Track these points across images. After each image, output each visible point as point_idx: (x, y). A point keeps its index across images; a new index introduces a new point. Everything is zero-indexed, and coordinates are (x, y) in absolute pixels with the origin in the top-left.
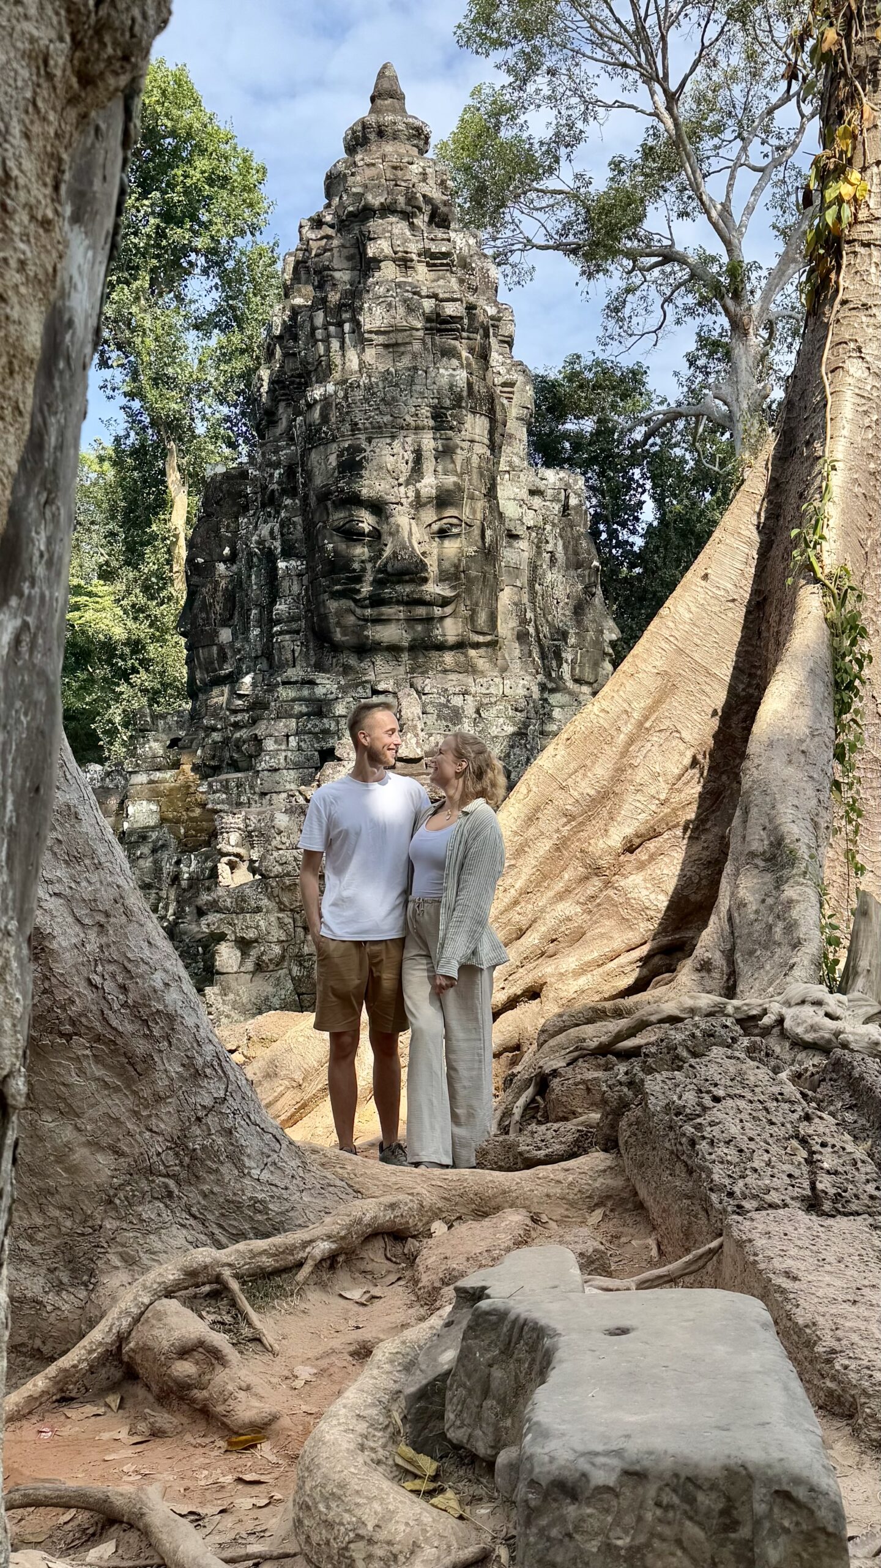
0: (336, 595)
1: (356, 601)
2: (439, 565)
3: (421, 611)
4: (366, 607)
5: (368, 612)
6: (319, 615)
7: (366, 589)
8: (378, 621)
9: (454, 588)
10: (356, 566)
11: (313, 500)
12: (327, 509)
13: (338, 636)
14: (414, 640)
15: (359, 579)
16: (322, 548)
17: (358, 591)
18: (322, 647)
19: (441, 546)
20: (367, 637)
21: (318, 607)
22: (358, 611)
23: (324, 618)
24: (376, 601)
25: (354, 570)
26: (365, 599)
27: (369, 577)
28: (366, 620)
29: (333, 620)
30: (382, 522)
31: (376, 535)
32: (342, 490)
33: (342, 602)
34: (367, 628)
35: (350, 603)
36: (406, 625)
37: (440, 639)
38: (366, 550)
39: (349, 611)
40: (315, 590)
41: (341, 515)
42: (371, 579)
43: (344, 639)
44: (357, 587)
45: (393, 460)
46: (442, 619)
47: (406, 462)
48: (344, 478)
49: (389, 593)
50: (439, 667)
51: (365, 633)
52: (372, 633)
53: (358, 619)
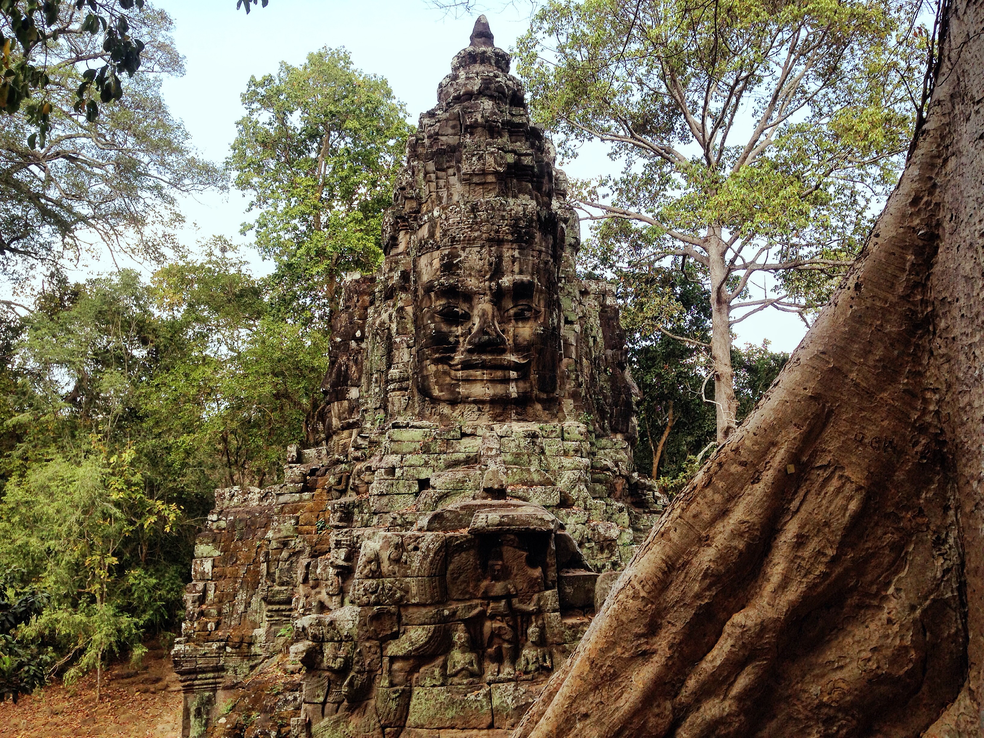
0: (436, 362)
1: (451, 366)
2: (514, 341)
3: (499, 374)
4: (458, 370)
5: (459, 374)
6: (423, 377)
8: (468, 380)
9: (524, 358)
10: (452, 339)
11: (421, 292)
12: (430, 298)
13: (436, 392)
14: (494, 395)
15: (454, 349)
16: (425, 327)
17: (452, 359)
18: (424, 401)
19: (516, 327)
20: (459, 393)
21: (421, 371)
22: (453, 373)
23: (425, 378)
24: (466, 365)
25: (450, 343)
26: (457, 365)
28: (458, 380)
29: (433, 380)
30: (471, 308)
31: (467, 317)
32: (442, 284)
33: (440, 366)
34: (459, 386)
35: (446, 367)
36: (489, 384)
37: (514, 395)
38: (459, 328)
39: (446, 373)
40: (420, 358)
41: (442, 303)
42: (462, 349)
43: (441, 394)
44: (453, 355)
45: (481, 263)
46: (516, 380)
47: (491, 264)
48: (444, 275)
49: (476, 360)
50: (514, 416)
51: (457, 390)
52: (462, 390)
53: (452, 379)
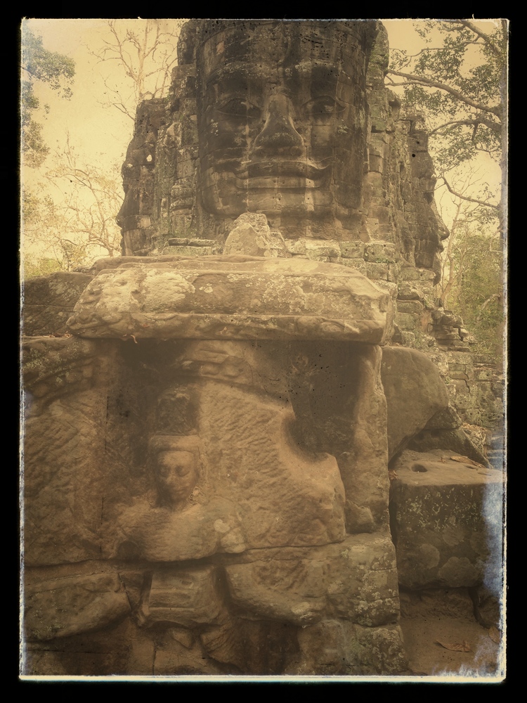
0: (219, 169)
1: (236, 173)
3: (293, 181)
4: (245, 178)
7: (245, 163)
8: (255, 190)
9: (324, 163)
10: (238, 140)
12: (213, 90)
14: (287, 207)
15: (239, 153)
17: (238, 164)
19: (314, 125)
22: (239, 181)
24: (255, 171)
25: (235, 144)
27: (248, 151)
28: (244, 190)
30: (261, 101)
31: (257, 112)
32: (227, 72)
33: (225, 175)
34: (245, 197)
35: (232, 175)
36: (281, 195)
37: (311, 208)
38: (247, 127)
41: (226, 96)
42: (250, 152)
43: (225, 207)
44: (239, 159)
45: (274, 43)
46: (313, 190)
47: (286, 45)
48: (229, 62)
49: (266, 164)
50: (309, 233)
51: (244, 201)
53: (238, 189)
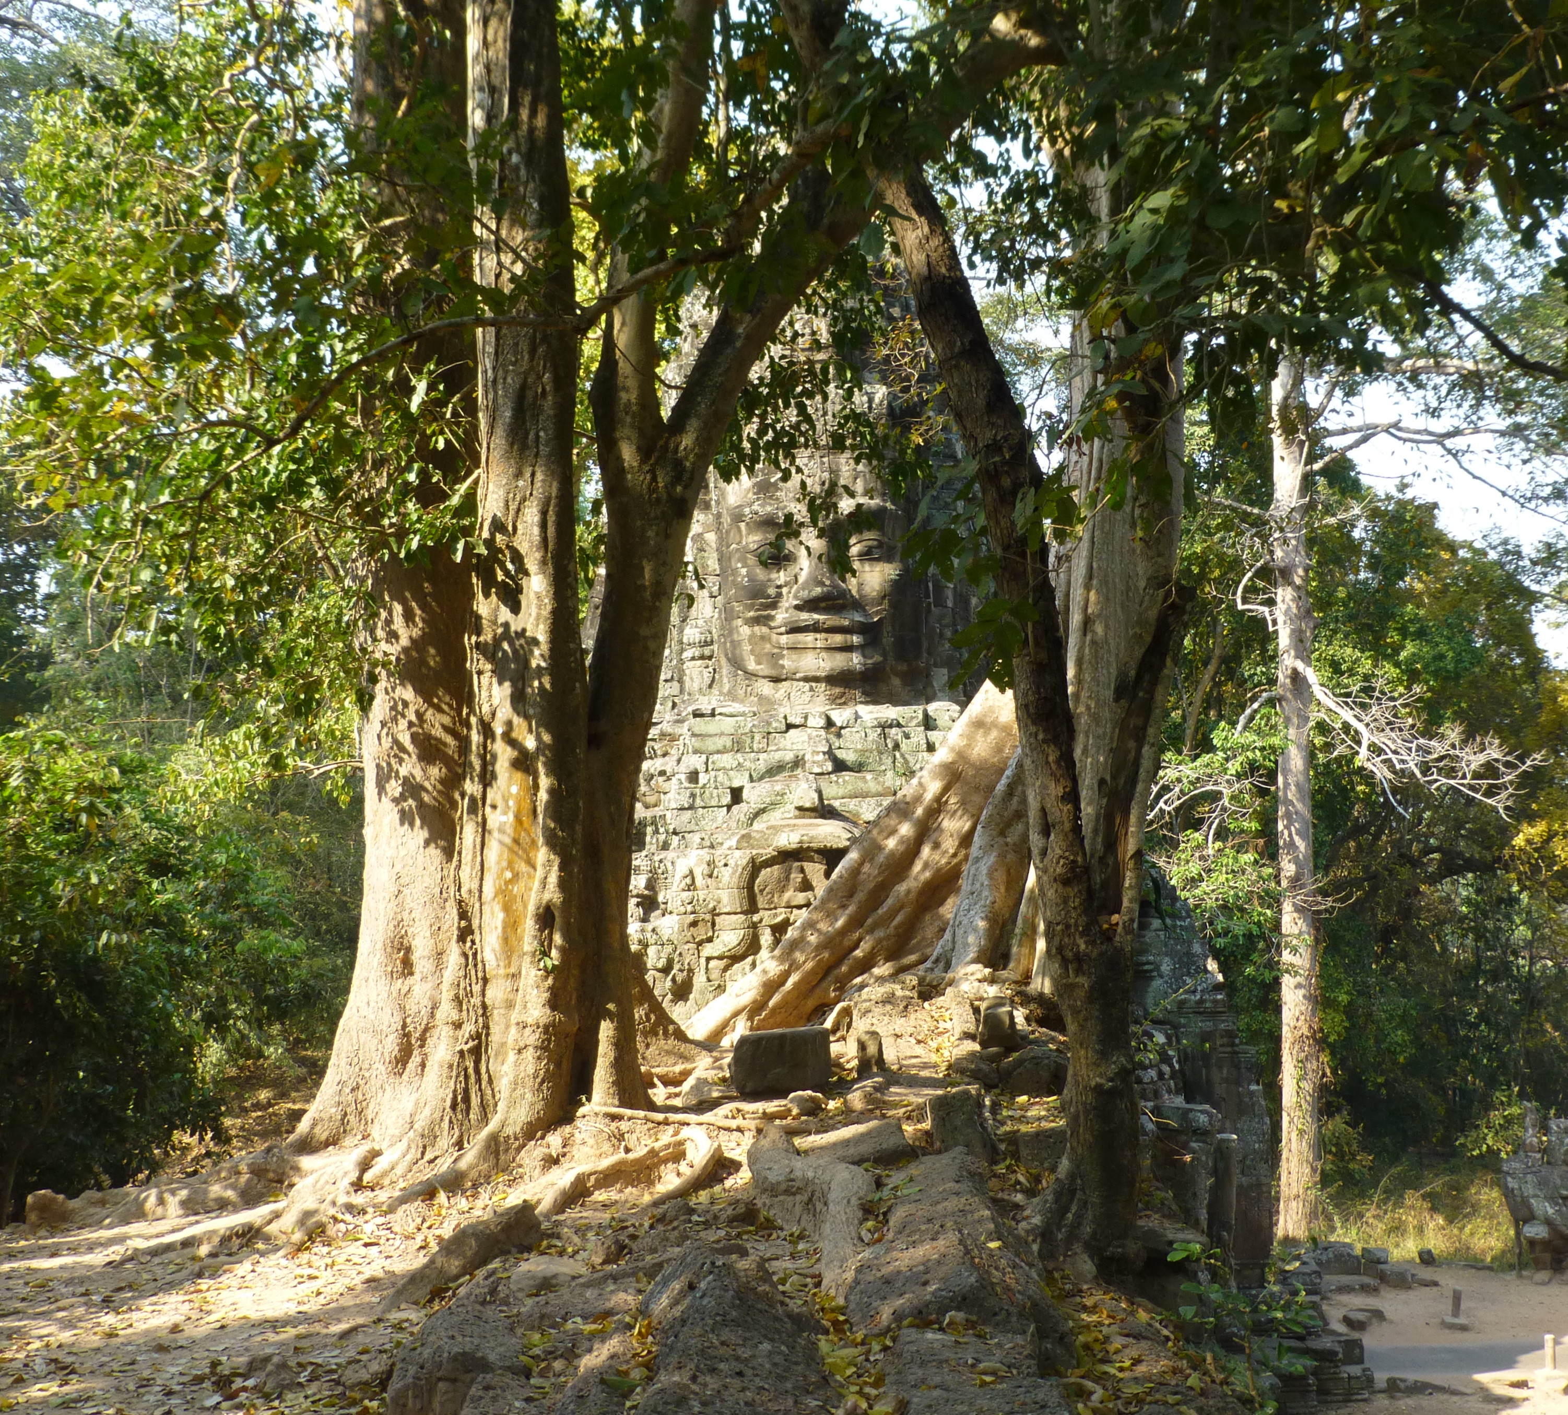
2: (858, 591)
5: (784, 639)
6: (733, 642)
11: (726, 520)
13: (752, 665)
16: (735, 572)
18: (736, 676)
20: (783, 666)
21: (731, 633)
23: (736, 644)
26: (780, 627)
29: (747, 648)
39: (763, 638)
40: (728, 615)
52: (787, 663)
